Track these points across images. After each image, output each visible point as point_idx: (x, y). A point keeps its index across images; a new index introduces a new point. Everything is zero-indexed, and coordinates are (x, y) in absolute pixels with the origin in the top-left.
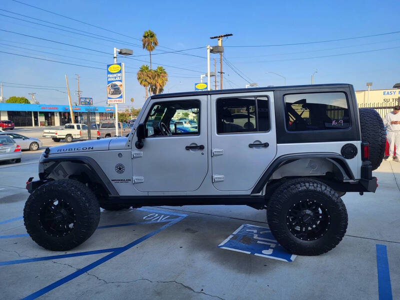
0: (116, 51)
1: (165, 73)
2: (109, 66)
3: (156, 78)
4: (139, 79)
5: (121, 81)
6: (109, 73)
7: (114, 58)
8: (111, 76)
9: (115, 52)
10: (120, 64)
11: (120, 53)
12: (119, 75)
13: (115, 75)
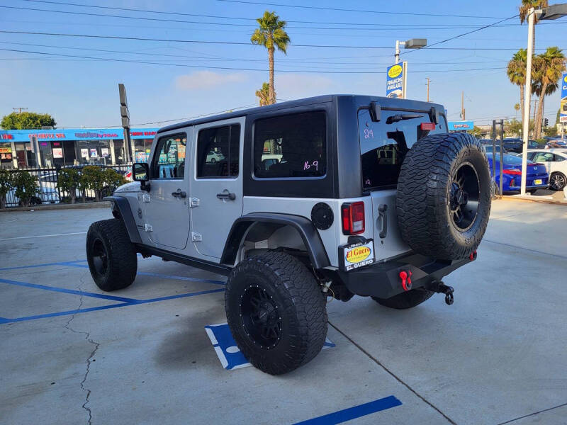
0: (399, 44)
1: (562, 57)
2: (389, 68)
3: (542, 68)
4: (510, 73)
5: (400, 88)
6: (389, 79)
7: (396, 55)
8: (390, 82)
9: (397, 47)
10: (401, 64)
11: (407, 46)
12: (400, 80)
13: (395, 81)
